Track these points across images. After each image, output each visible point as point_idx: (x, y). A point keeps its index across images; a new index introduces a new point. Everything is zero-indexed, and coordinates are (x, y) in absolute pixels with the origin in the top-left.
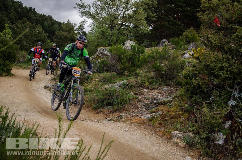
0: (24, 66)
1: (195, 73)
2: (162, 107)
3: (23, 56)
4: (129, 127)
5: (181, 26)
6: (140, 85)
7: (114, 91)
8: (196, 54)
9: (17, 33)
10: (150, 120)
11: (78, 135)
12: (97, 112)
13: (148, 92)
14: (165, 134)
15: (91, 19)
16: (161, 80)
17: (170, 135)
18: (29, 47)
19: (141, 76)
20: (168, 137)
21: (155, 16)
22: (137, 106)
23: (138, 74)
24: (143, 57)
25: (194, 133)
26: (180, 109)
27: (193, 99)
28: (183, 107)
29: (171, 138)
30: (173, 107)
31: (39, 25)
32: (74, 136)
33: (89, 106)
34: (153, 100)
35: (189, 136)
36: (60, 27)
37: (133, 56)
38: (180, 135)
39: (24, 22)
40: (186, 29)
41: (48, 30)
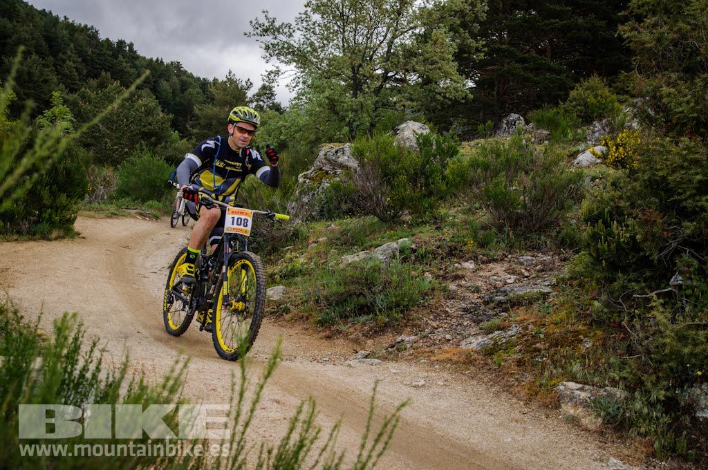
0: (108, 210)
1: (620, 205)
2: (521, 314)
3: (105, 179)
4: (427, 375)
5: (559, 72)
6: (451, 251)
7: (376, 269)
8: (615, 153)
9: (84, 115)
10: (489, 352)
11: (278, 402)
12: (327, 333)
13: (476, 270)
14: (536, 394)
15: (295, 64)
16: (513, 233)
17: (553, 394)
18: (120, 156)
19: (453, 225)
20: (548, 401)
21: (484, 46)
22: (447, 312)
23: (443, 219)
24: (455, 167)
25: (626, 386)
26: (576, 317)
27: (615, 283)
28: (588, 310)
29: (555, 404)
30: (555, 312)
31: (145, 92)
32: (268, 405)
33: (303, 317)
34: (493, 292)
35: (610, 395)
36: (205, 94)
37: (425, 166)
38: (583, 395)
39: (104, 83)
40: (578, 81)
41: (173, 103)
